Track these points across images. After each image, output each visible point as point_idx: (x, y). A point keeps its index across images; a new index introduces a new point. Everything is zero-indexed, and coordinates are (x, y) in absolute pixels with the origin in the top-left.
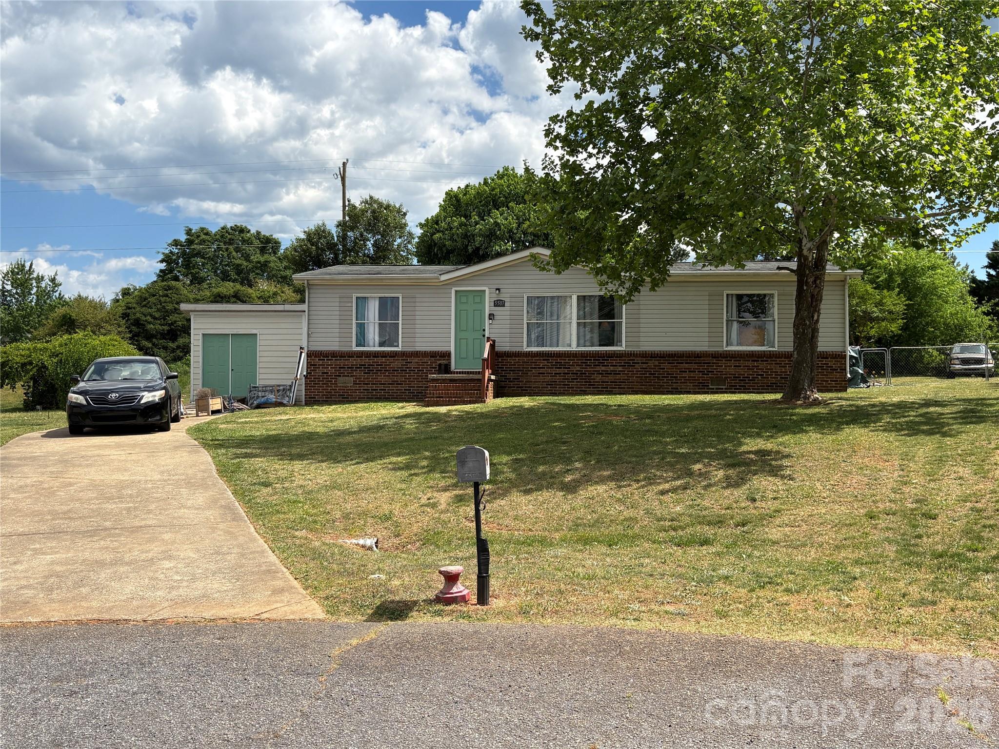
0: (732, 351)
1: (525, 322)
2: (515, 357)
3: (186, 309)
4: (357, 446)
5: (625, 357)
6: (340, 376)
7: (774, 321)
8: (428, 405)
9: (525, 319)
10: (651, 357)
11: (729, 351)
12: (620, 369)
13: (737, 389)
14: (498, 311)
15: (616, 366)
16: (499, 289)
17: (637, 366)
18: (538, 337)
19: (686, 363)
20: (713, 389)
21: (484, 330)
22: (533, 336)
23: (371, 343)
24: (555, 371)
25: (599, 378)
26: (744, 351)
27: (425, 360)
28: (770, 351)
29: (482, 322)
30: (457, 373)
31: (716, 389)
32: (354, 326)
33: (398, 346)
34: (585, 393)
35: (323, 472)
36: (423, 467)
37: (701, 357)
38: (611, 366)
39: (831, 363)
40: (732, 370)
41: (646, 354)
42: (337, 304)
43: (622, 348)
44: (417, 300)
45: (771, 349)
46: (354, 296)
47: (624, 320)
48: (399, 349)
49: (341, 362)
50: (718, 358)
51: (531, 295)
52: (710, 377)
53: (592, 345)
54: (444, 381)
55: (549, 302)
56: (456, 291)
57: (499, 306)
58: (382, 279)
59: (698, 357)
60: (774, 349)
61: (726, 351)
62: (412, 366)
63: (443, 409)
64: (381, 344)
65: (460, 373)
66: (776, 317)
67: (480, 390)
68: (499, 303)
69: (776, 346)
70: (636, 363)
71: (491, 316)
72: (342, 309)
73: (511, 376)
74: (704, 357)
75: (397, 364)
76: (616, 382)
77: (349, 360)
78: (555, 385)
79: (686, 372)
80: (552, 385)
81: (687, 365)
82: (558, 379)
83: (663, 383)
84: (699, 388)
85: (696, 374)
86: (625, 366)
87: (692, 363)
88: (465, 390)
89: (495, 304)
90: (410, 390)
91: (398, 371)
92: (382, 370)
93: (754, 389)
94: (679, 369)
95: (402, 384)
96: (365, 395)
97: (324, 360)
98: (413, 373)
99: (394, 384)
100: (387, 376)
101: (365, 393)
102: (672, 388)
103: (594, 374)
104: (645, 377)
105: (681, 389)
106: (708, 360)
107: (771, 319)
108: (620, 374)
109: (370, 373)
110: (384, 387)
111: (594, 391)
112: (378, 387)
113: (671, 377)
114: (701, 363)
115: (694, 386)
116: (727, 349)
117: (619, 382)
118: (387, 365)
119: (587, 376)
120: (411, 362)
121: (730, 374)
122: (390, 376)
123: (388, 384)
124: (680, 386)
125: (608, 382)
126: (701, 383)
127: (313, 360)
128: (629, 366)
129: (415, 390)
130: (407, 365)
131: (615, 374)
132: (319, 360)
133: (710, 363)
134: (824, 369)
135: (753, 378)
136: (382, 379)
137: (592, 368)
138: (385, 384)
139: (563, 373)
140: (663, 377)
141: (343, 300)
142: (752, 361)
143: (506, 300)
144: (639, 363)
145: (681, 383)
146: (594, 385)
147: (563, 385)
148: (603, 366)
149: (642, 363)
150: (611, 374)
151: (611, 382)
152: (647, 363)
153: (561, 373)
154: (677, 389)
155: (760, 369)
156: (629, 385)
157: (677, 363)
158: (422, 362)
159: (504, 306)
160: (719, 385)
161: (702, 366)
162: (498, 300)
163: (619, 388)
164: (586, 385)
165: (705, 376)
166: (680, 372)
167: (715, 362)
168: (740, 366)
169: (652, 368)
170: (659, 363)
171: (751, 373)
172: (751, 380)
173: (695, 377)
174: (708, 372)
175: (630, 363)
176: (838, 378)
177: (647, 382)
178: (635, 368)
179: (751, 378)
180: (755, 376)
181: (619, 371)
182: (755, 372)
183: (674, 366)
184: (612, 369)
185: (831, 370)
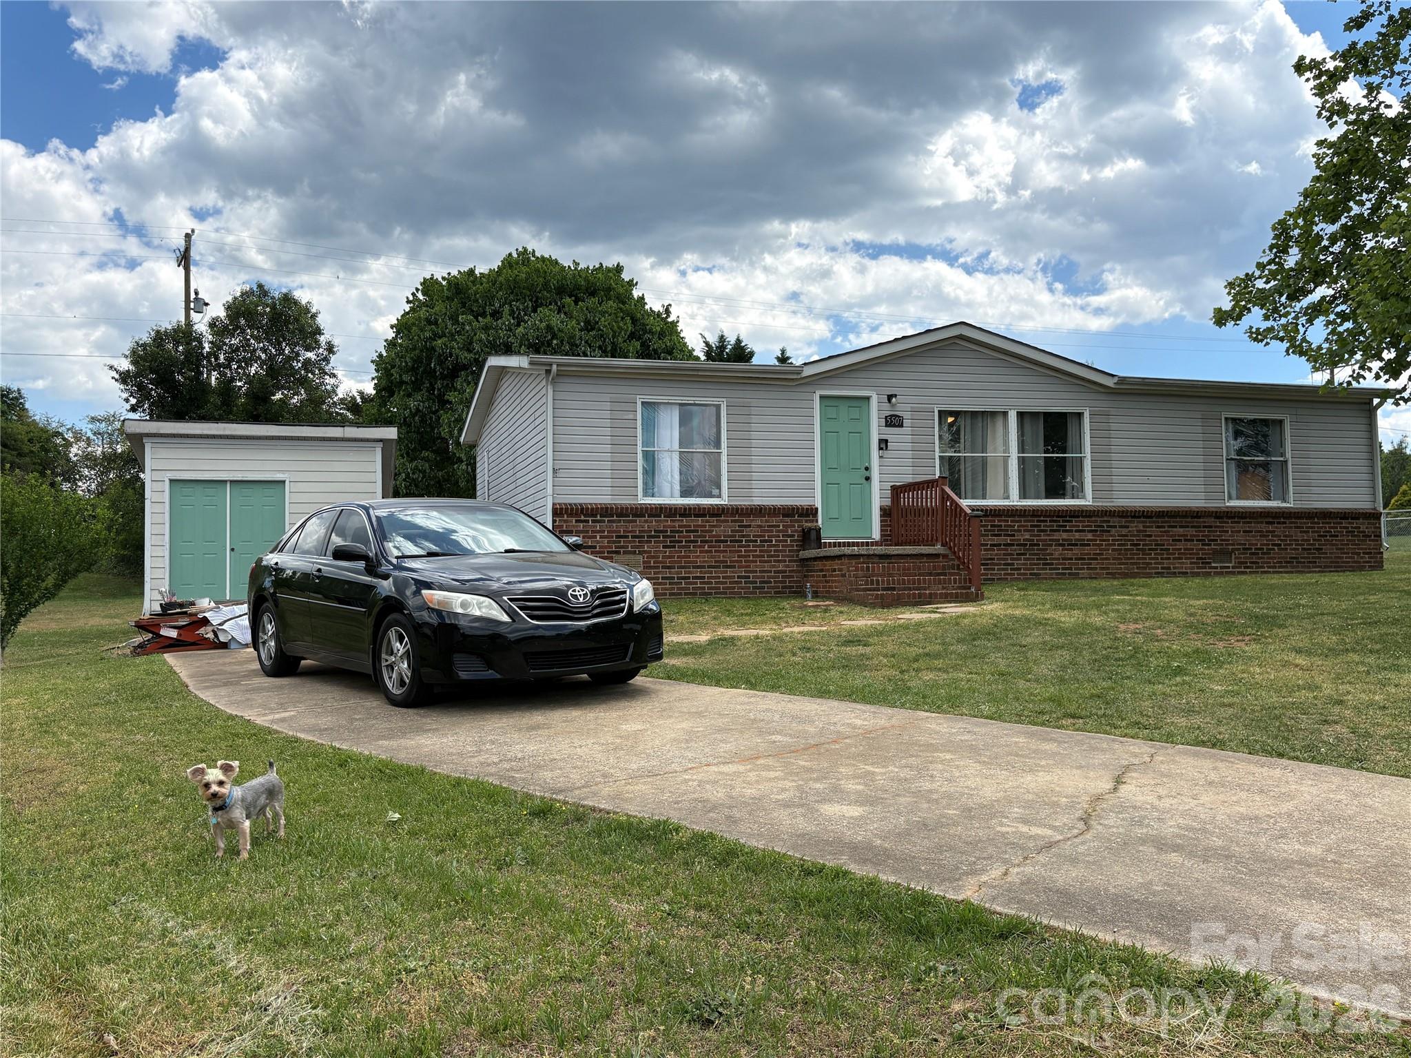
0: (1236, 507)
1: (937, 454)
3: (138, 431)
5: (1098, 516)
6: (617, 553)
7: (1287, 461)
9: (937, 449)
10: (1134, 517)
12: (1090, 536)
13: (1248, 567)
14: (892, 434)
15: (1084, 531)
16: (892, 397)
17: (1113, 531)
19: (1181, 527)
20: (1216, 568)
21: (868, 469)
23: (666, 488)
24: (990, 540)
25: (1058, 552)
28: (1285, 508)
29: (867, 454)
30: (828, 545)
31: (1221, 567)
32: (640, 456)
33: (721, 496)
37: (1200, 517)
38: (1076, 531)
39: (1363, 526)
40: (1240, 538)
42: (607, 414)
43: (1087, 501)
44: (753, 410)
45: (1284, 505)
46: (639, 400)
47: (1088, 456)
48: (724, 501)
49: (621, 526)
50: (1223, 518)
51: (943, 408)
52: (1212, 549)
53: (1037, 497)
55: (969, 421)
56: (822, 397)
57: (894, 426)
59: (1197, 517)
60: (1288, 505)
61: (1231, 507)
62: (751, 533)
64: (684, 494)
65: (835, 545)
66: (1289, 455)
68: (893, 421)
70: (1111, 527)
71: (883, 444)
72: (618, 423)
74: (1204, 517)
75: (724, 529)
76: (1084, 559)
77: (636, 521)
78: (991, 564)
79: (1180, 540)
80: (987, 564)
81: (1182, 530)
82: (996, 555)
83: (1150, 559)
84: (1198, 568)
85: (1195, 545)
86: (1096, 531)
87: (1188, 527)
88: (920, 575)
89: (887, 421)
90: (749, 577)
91: (727, 541)
92: (697, 542)
93: (1269, 567)
94: (1171, 536)
95: (734, 567)
96: (666, 589)
97: (588, 521)
98: (754, 546)
99: (719, 567)
100: (707, 552)
101: (666, 584)
102: (1162, 568)
103: (1051, 545)
104: (1126, 550)
105: (1174, 568)
106: (1211, 521)
107: (1282, 459)
108: (1089, 545)
109: (674, 547)
110: (701, 572)
111: (1052, 574)
112: (690, 573)
113: (1161, 550)
114: (1199, 527)
115: (1191, 563)
116: (1228, 504)
117: (1089, 559)
118: (706, 531)
119: (1041, 550)
120: (750, 526)
121: (1238, 544)
122: (711, 552)
123: (709, 567)
124: (1173, 564)
125: (1071, 559)
126: (1201, 558)
127: (565, 521)
128: (1103, 531)
129: (758, 577)
130: (742, 531)
131: (1081, 545)
132: (576, 521)
133: (1211, 527)
134: (1355, 536)
135: (1268, 549)
136: (697, 557)
137: (1049, 535)
138: (704, 567)
139: (1004, 545)
140: (1150, 549)
141: (617, 406)
142: (1267, 523)
143: (906, 415)
144: (1115, 527)
145: (1174, 559)
146: (1052, 564)
147: (1005, 564)
148: (1064, 531)
149: (1120, 527)
150: (1076, 545)
151: (1076, 559)
152: (1128, 527)
153: (1000, 545)
154: (1169, 568)
155: (1276, 536)
156: (1103, 564)
157: (1169, 527)
158: (769, 526)
159: (901, 426)
160: (1224, 562)
161: (1201, 531)
162: (892, 416)
163: (1088, 569)
164: (1039, 564)
165: (1206, 547)
166: (1173, 540)
167: (1218, 524)
168: (1251, 532)
169: (1134, 536)
170: (1144, 527)
171: (1265, 542)
172: (1265, 554)
173: (1193, 549)
174: (1209, 540)
175: (1103, 526)
176: (1373, 549)
177: (1128, 558)
178: (1111, 536)
179: (1265, 550)
180: (1270, 546)
181: (1088, 540)
182: (1270, 540)
183: (1165, 532)
184: (1077, 537)
185: (1363, 536)
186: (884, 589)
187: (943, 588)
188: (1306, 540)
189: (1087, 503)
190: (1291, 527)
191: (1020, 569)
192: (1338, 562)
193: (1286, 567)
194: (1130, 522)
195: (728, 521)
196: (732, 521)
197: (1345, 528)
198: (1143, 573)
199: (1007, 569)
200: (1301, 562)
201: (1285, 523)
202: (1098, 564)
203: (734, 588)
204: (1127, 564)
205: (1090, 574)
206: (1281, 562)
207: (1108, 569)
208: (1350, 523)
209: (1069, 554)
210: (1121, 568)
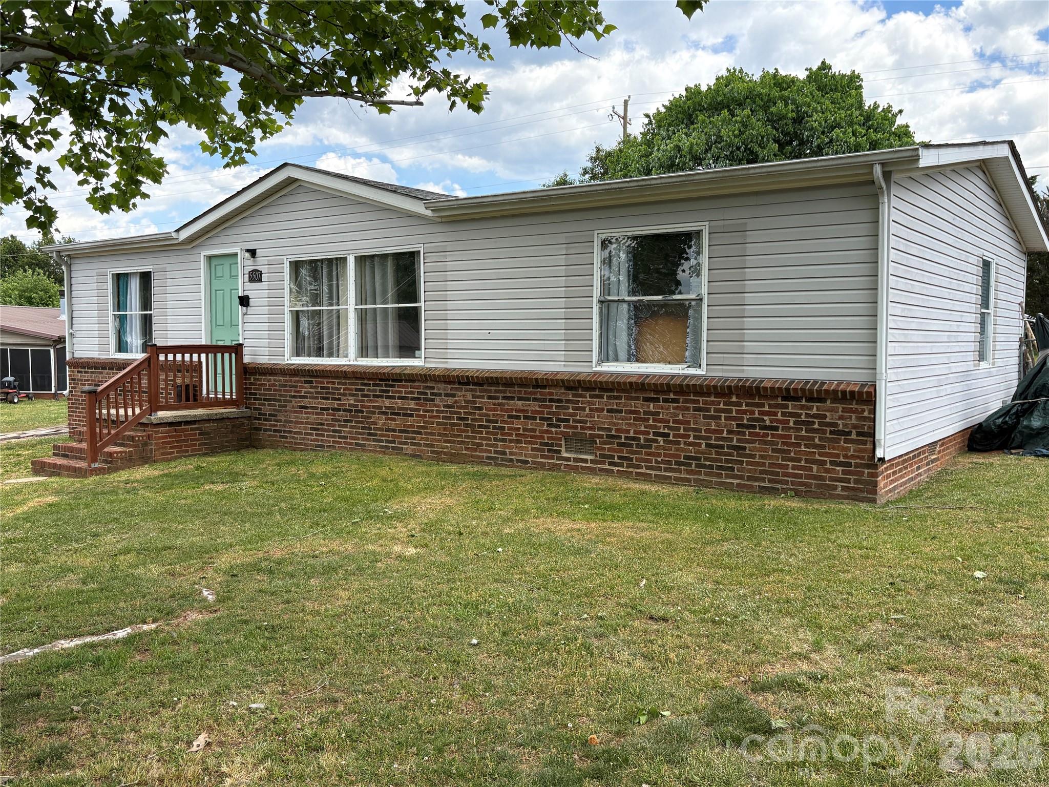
0: (606, 374)
1: (287, 310)
2: (271, 374)
7: (701, 300)
9: (287, 303)
12: (412, 405)
13: (614, 464)
14: (254, 290)
15: (407, 398)
16: (252, 251)
17: (438, 400)
19: (520, 399)
20: (568, 459)
23: (133, 350)
24: (321, 403)
25: (381, 421)
26: (629, 375)
28: (687, 377)
31: (576, 460)
32: (111, 320)
37: (544, 387)
38: (400, 398)
39: (834, 414)
40: (603, 419)
43: (418, 362)
44: (168, 275)
45: (693, 371)
46: (110, 272)
47: (422, 304)
49: (97, 376)
51: (292, 258)
52: (562, 433)
55: (324, 270)
56: (210, 258)
57: (255, 281)
59: (539, 385)
60: (698, 372)
66: (705, 289)
68: (255, 277)
69: (704, 364)
70: (436, 394)
71: (245, 301)
72: (100, 293)
74: (550, 386)
76: (408, 432)
77: (104, 373)
78: (322, 430)
79: (518, 417)
80: (318, 429)
81: (520, 403)
82: (326, 420)
83: (481, 438)
84: (542, 457)
85: (537, 425)
86: (419, 399)
87: (528, 399)
89: (249, 277)
94: (507, 410)
97: (82, 372)
102: (496, 452)
103: (374, 413)
104: (452, 424)
105: (511, 454)
106: (558, 393)
107: (691, 296)
108: (411, 415)
111: (376, 446)
113: (494, 428)
114: (544, 400)
115: (533, 449)
116: (599, 369)
117: (412, 432)
119: (365, 417)
121: (600, 429)
125: (394, 431)
126: (547, 444)
127: (73, 372)
128: (426, 399)
131: (405, 415)
133: (561, 401)
134: (816, 431)
135: (646, 440)
137: (371, 401)
139: (332, 409)
140: (480, 426)
141: (98, 279)
142: (646, 399)
143: (264, 269)
144: (440, 395)
145: (511, 441)
146: (376, 435)
147: (333, 431)
148: (386, 397)
149: (446, 395)
150: (400, 414)
151: (401, 431)
152: (454, 396)
153: (329, 409)
155: (661, 421)
156: (427, 439)
157: (504, 398)
159: (261, 280)
160: (581, 453)
161: (547, 407)
162: (253, 271)
163: (412, 444)
164: (364, 433)
165: (553, 430)
166: (509, 417)
167: (570, 398)
168: (620, 411)
169: (461, 407)
170: (474, 396)
171: (642, 428)
172: (642, 446)
173: (535, 431)
174: (559, 420)
175: (426, 394)
176: (853, 457)
177: (455, 436)
178: (435, 406)
179: (642, 442)
180: (651, 436)
181: (411, 410)
182: (651, 427)
183: (499, 404)
184: (400, 405)
185: (831, 433)
188: (715, 431)
189: (419, 364)
190: (688, 409)
191: (346, 437)
192: (777, 474)
194: (457, 389)
197: (792, 415)
199: (335, 436)
200: (705, 466)
201: (678, 401)
204: (454, 442)
206: (669, 463)
207: (432, 446)
208: (802, 408)
209: (392, 424)
210: (447, 447)
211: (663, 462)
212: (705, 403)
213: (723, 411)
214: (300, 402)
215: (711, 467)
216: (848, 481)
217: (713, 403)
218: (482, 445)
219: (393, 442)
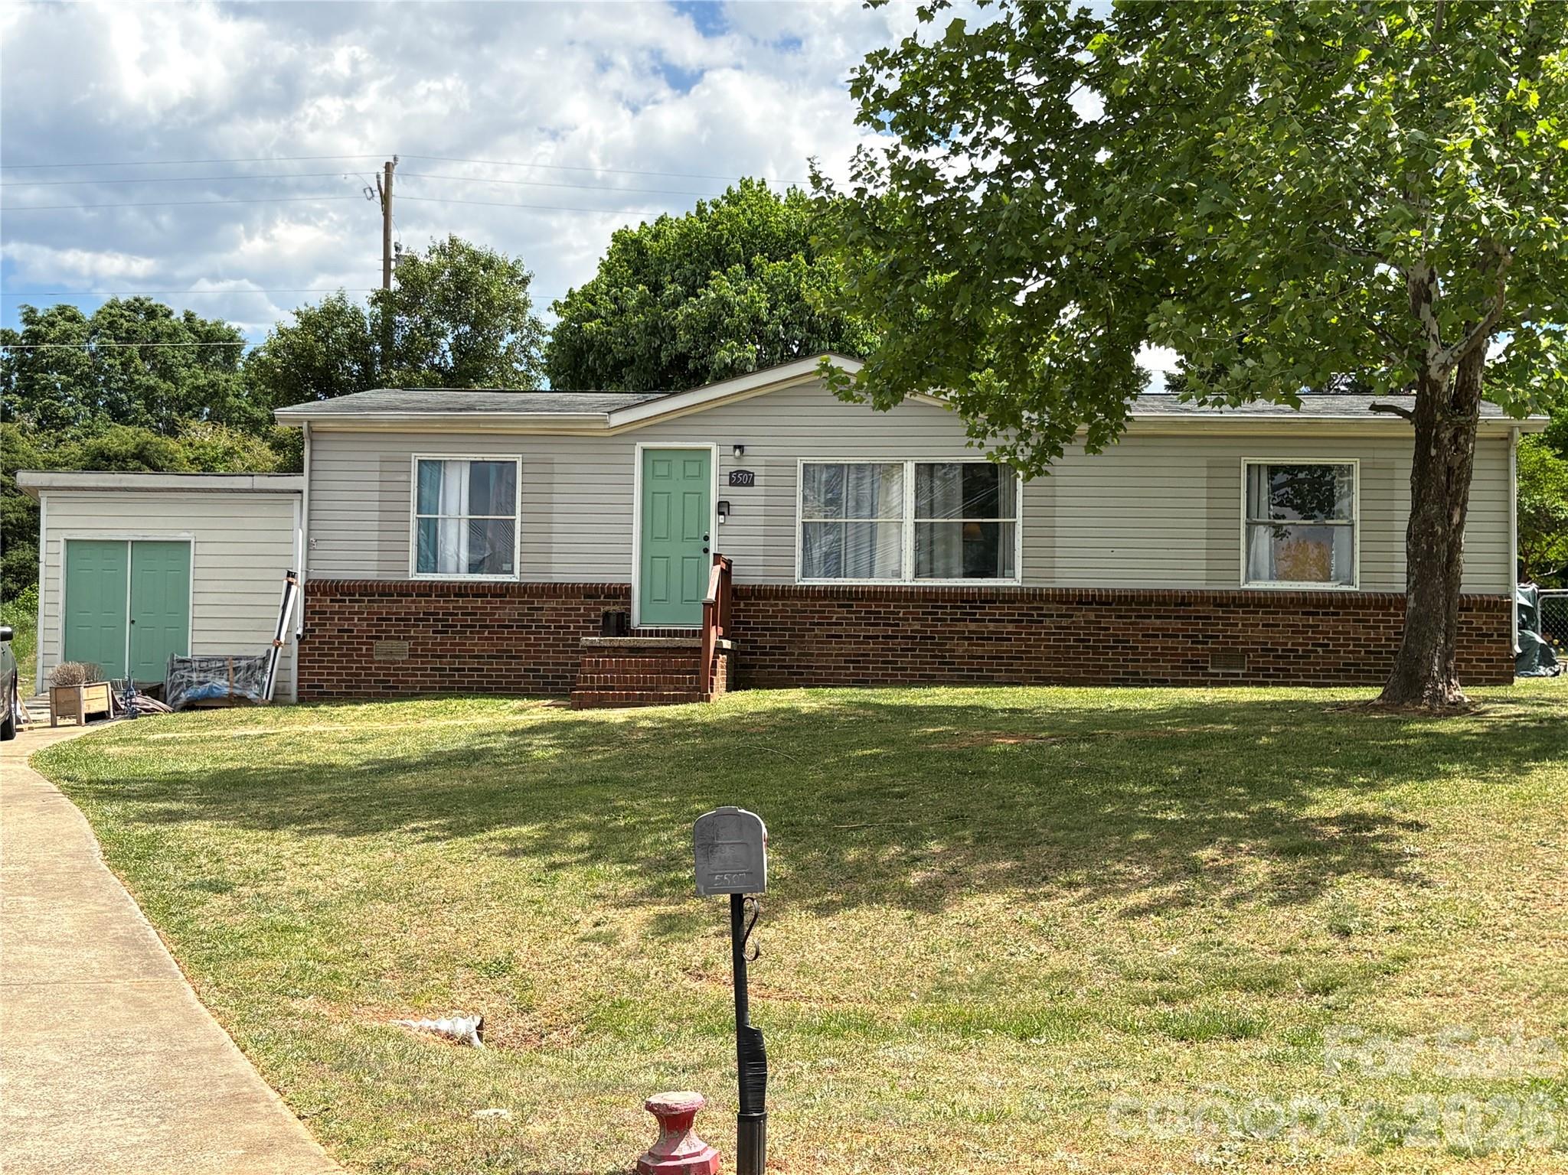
0: (1259, 591)
1: (799, 520)
2: (776, 598)
3: (30, 484)
4: (425, 799)
5: (1022, 601)
6: (379, 638)
7: (1352, 525)
8: (579, 707)
9: (799, 513)
10: (1080, 602)
11: (1253, 591)
12: (1011, 628)
13: (1270, 676)
14: (739, 496)
15: (1003, 621)
16: (740, 447)
17: (1047, 621)
18: (827, 555)
19: (1157, 617)
20: (1217, 675)
21: (707, 538)
22: (816, 553)
23: (451, 566)
24: (863, 631)
25: (962, 647)
26: (1285, 592)
27: (573, 603)
28: (1343, 593)
29: (703, 520)
30: (645, 633)
31: (1224, 675)
32: (413, 526)
33: (512, 572)
34: (931, 681)
35: (349, 860)
36: (581, 849)
37: (1189, 604)
38: (991, 621)
39: (1479, 620)
40: (1258, 634)
41: (1068, 595)
42: (376, 476)
43: (1013, 581)
44: (557, 468)
45: (1345, 588)
46: (415, 458)
47: (1019, 520)
48: (514, 578)
49: (383, 607)
50: (1228, 605)
51: (810, 460)
52: (1210, 649)
53: (948, 575)
54: (616, 650)
55: (852, 477)
56: (645, 450)
57: (741, 485)
58: (478, 422)
59: (1182, 604)
60: (1352, 589)
61: (1246, 591)
62: (544, 617)
63: (617, 716)
64: (473, 568)
65: (651, 633)
66: (1356, 517)
67: (697, 673)
68: (741, 479)
69: (1357, 582)
70: (1045, 616)
71: (724, 508)
72: (387, 486)
73: (767, 640)
74: (1196, 603)
75: (509, 612)
76: (1002, 658)
77: (401, 601)
78: (864, 662)
79: (1157, 636)
80: (859, 662)
81: (1158, 621)
82: (872, 650)
83: (1106, 660)
84: (1184, 674)
85: (1179, 643)
86: (1021, 621)
87: (1170, 617)
88: (664, 672)
89: (731, 479)
90: (539, 670)
91: (512, 627)
92: (475, 626)
93: (1305, 677)
94: (1142, 630)
95: (520, 657)
96: (436, 682)
97: (344, 601)
98: (545, 633)
99: (501, 657)
100: (486, 639)
101: (435, 676)
102: (1126, 674)
103: (953, 638)
104: (1066, 647)
105: (1145, 674)
106: (1206, 610)
107: (1345, 522)
108: (1010, 639)
109: (447, 632)
110: (479, 663)
111: (952, 676)
112: (465, 663)
113: (1124, 648)
114: (1190, 618)
115: (1173, 668)
116: (1246, 587)
117: (1009, 658)
118: (487, 614)
119: (937, 644)
120: (541, 609)
121: (1253, 643)
122: (492, 639)
123: (489, 657)
124: (1142, 668)
125: (982, 657)
126: (1191, 662)
127: (319, 601)
128: (1030, 621)
129: (550, 671)
130: (533, 615)
131: (997, 639)
132: (332, 601)
133: (1209, 618)
134: (1465, 635)
135: (1305, 651)
136: (476, 645)
137: (948, 626)
138: (482, 657)
139: (883, 637)
140: (1104, 647)
141: (388, 466)
142: (1304, 613)
143: (757, 471)
144: (1052, 616)
145: (1145, 661)
146: (953, 663)
147: (883, 662)
148: (971, 621)
149: (1060, 616)
150: (990, 639)
151: (990, 658)
152: (1071, 616)
153: (877, 637)
154: (1137, 673)
155: (1321, 633)
156: (1030, 665)
157: (1137, 617)
158: (566, 609)
159: (752, 484)
160: (1231, 667)
161: (1191, 624)
162: (738, 472)
163: (1006, 671)
164: (933, 663)
165: (1200, 646)
166: (1143, 636)
167: (1220, 614)
168: (1278, 626)
169: (1081, 628)
170: (1097, 616)
171: (1301, 640)
172: (1301, 657)
173: (1177, 649)
174: (1205, 637)
175: (1032, 615)
176: (1495, 654)
177: (1070, 659)
178: (1044, 628)
179: (1300, 653)
180: (1310, 647)
181: (1007, 633)
182: (1310, 638)
183: (1131, 624)
184: (991, 629)
185: (1477, 635)
186: (599, 688)
187: (676, 689)
188: (1374, 640)
189: (1015, 584)
190: (1347, 621)
191: (905, 669)
193: (1339, 677)
194: (1075, 609)
195: (514, 603)
196: (520, 602)
198: (1094, 679)
199: (887, 669)
200: (1364, 671)
201: (1338, 614)
202: (1023, 665)
203: (520, 683)
204: (1068, 666)
205: (1008, 678)
206: (1329, 670)
207: (1038, 671)
210: (1059, 672)
211: (1321, 670)
212: (1365, 615)
213: (1382, 621)
214: (830, 630)
215: (1369, 671)
216: (1491, 674)
217: (1372, 615)
218: (1108, 666)
219: (981, 670)
